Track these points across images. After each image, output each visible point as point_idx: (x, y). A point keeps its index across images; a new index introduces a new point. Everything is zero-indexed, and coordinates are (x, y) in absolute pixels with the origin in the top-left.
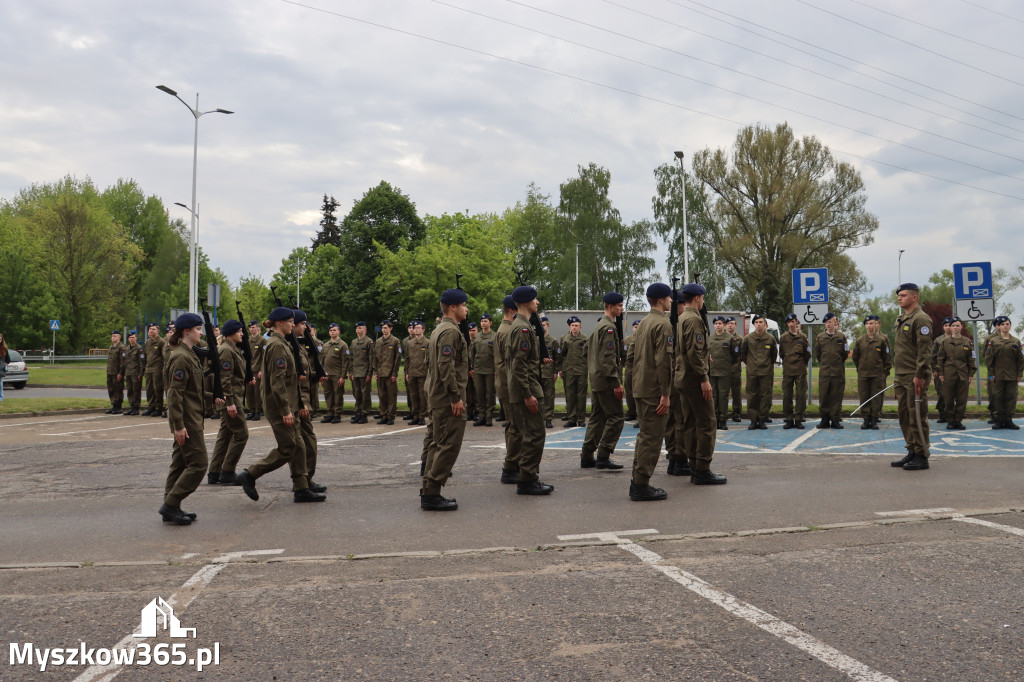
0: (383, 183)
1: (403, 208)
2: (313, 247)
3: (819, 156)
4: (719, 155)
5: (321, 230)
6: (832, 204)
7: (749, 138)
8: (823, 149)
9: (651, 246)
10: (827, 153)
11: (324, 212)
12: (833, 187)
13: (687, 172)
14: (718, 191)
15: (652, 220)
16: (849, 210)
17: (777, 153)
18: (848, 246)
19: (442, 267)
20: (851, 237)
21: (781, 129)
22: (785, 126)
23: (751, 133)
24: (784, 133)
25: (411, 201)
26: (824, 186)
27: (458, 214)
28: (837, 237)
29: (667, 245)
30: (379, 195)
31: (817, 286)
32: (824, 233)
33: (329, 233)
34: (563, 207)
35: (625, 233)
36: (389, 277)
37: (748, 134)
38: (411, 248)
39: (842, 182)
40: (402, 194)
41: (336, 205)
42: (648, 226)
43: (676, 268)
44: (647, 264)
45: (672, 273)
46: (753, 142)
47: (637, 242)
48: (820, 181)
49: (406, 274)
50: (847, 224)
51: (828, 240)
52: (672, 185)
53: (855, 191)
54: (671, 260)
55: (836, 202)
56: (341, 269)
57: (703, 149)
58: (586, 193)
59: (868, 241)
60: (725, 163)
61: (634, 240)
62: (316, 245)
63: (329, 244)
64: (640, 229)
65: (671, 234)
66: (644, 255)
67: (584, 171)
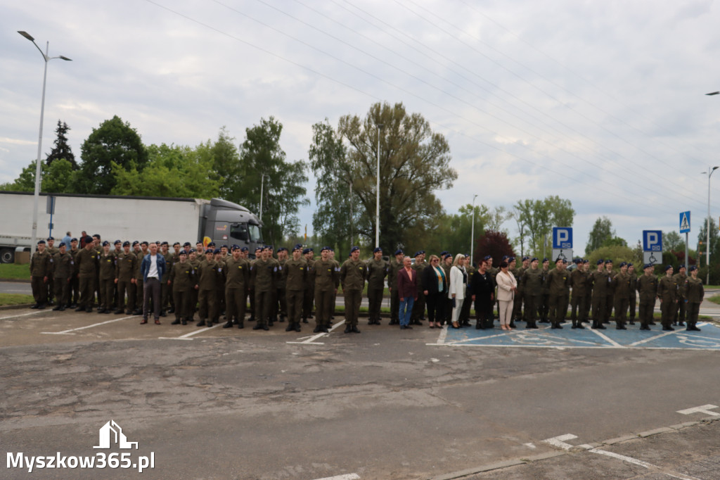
0: (115, 117)
1: (131, 138)
2: (47, 160)
3: (422, 128)
4: (356, 120)
5: (55, 147)
6: (428, 161)
7: (378, 110)
8: (425, 123)
9: (305, 179)
10: (427, 125)
11: (58, 133)
12: (429, 149)
13: (333, 129)
14: (353, 143)
15: (307, 160)
16: (438, 165)
17: (394, 122)
18: (435, 188)
19: (168, 185)
20: (438, 182)
21: (398, 107)
22: (400, 105)
23: (379, 107)
24: (400, 110)
25: (137, 133)
26: (424, 147)
27: (164, 145)
28: (429, 182)
29: (316, 180)
30: (114, 126)
31: (566, 239)
32: (420, 179)
33: (62, 150)
34: (246, 145)
35: (287, 168)
36: (124, 190)
37: (377, 107)
38: (140, 169)
39: (436, 145)
40: (131, 127)
41: (67, 129)
42: (303, 164)
43: (322, 196)
44: (301, 191)
45: (319, 198)
46: (381, 114)
47: (295, 176)
48: (420, 144)
49: (137, 189)
50: (436, 174)
51: (423, 184)
52: (323, 137)
53: (444, 152)
54: (318, 190)
55: (430, 158)
56: (80, 180)
57: (347, 115)
58: (263, 139)
59: (449, 186)
60: (359, 126)
61: (293, 173)
62: (50, 159)
63: (62, 159)
64: (299, 166)
65: (321, 172)
66: (299, 185)
67: (264, 122)
